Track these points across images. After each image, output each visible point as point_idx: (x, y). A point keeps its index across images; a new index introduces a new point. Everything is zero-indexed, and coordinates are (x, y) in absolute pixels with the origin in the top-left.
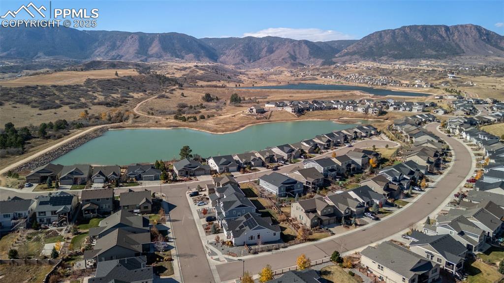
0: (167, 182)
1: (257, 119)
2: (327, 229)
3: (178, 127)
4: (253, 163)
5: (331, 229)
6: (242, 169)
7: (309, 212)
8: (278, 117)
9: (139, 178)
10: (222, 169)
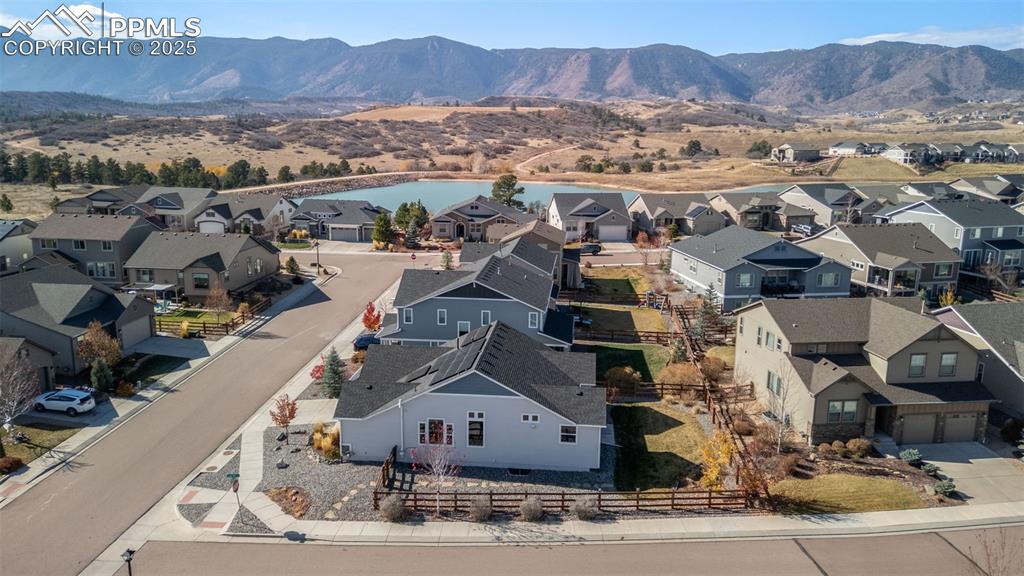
0: (385, 248)
1: (793, 173)
2: (917, 464)
4: (690, 223)
5: (947, 468)
6: (642, 235)
7: (815, 358)
9: (319, 232)
10: (575, 229)
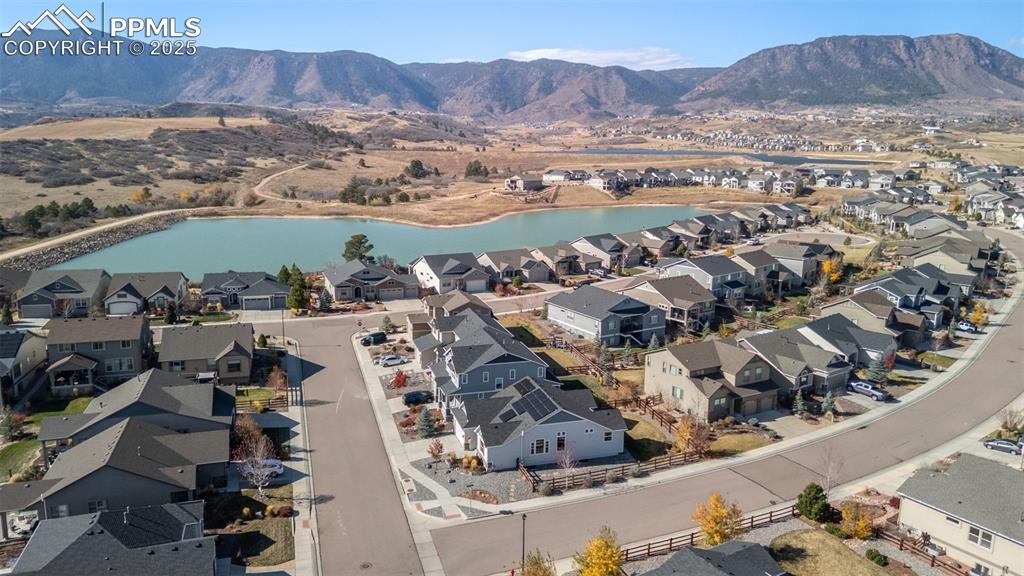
0: (304, 313)
1: (527, 202)
2: (757, 425)
3: (346, 214)
4: (526, 273)
5: (768, 425)
6: (499, 287)
7: (701, 377)
8: (571, 199)
9: (233, 302)
10: (449, 285)
